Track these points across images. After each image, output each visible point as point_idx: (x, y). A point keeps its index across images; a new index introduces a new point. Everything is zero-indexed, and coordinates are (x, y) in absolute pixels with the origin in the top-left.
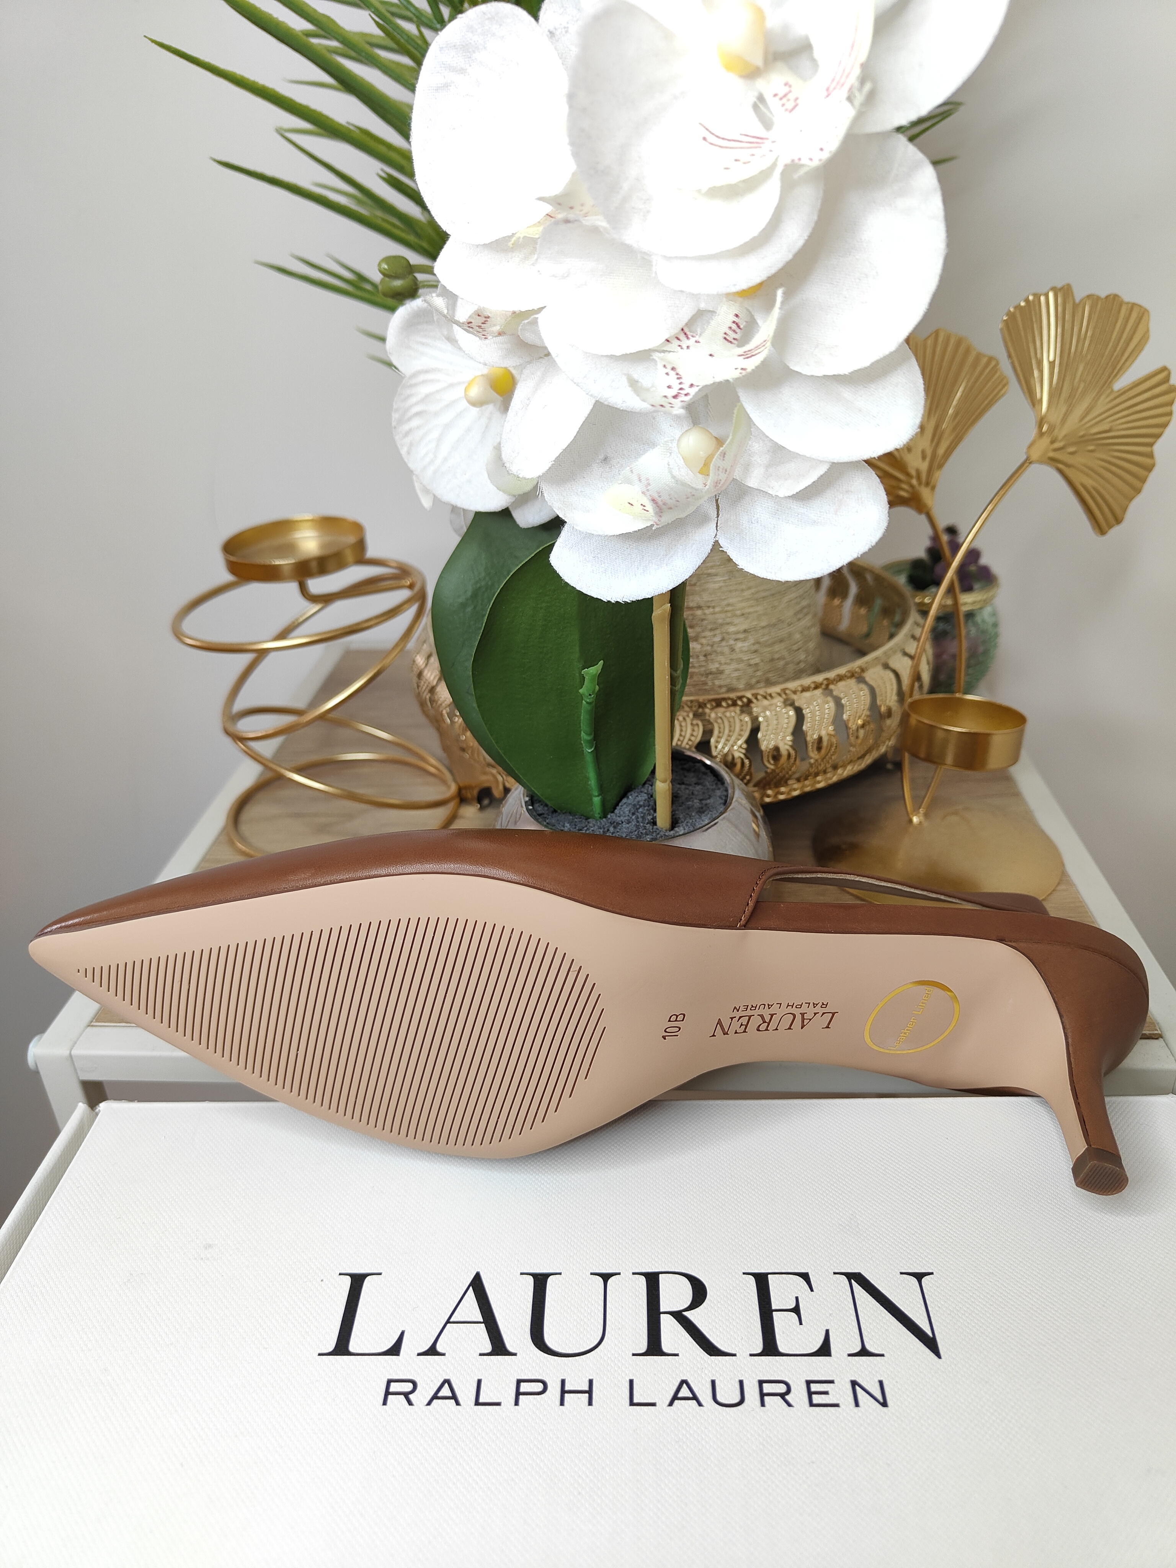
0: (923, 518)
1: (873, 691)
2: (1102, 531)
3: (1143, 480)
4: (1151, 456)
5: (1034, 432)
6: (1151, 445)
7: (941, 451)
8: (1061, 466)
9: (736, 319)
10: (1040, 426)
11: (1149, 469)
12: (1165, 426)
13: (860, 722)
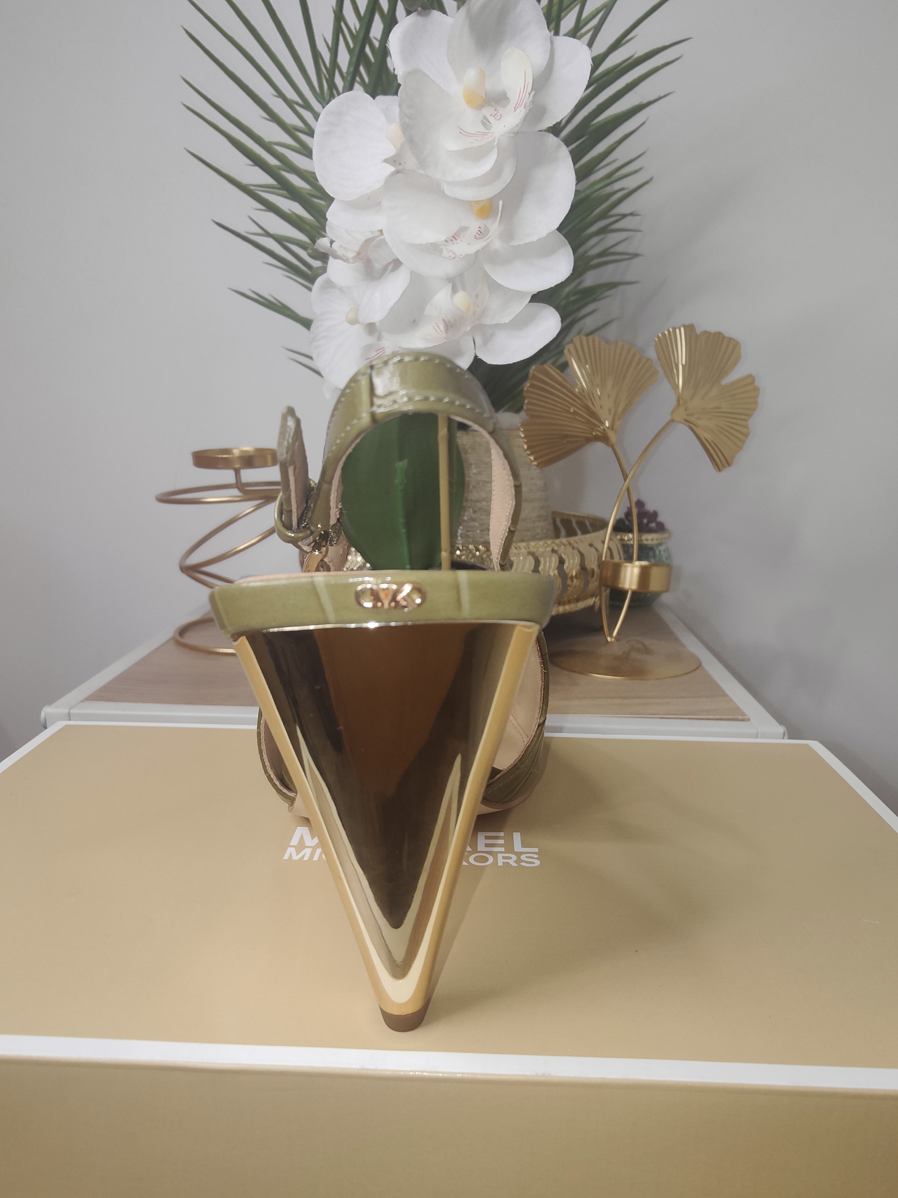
0: (610, 449)
1: (582, 555)
2: (720, 470)
3: (743, 442)
4: (746, 427)
5: (674, 403)
6: (746, 420)
7: (620, 408)
8: (691, 425)
9: (480, 229)
10: (678, 400)
11: (746, 435)
12: (754, 410)
13: (574, 573)
